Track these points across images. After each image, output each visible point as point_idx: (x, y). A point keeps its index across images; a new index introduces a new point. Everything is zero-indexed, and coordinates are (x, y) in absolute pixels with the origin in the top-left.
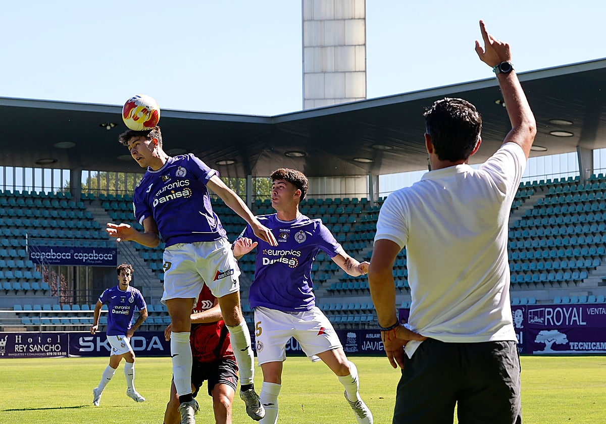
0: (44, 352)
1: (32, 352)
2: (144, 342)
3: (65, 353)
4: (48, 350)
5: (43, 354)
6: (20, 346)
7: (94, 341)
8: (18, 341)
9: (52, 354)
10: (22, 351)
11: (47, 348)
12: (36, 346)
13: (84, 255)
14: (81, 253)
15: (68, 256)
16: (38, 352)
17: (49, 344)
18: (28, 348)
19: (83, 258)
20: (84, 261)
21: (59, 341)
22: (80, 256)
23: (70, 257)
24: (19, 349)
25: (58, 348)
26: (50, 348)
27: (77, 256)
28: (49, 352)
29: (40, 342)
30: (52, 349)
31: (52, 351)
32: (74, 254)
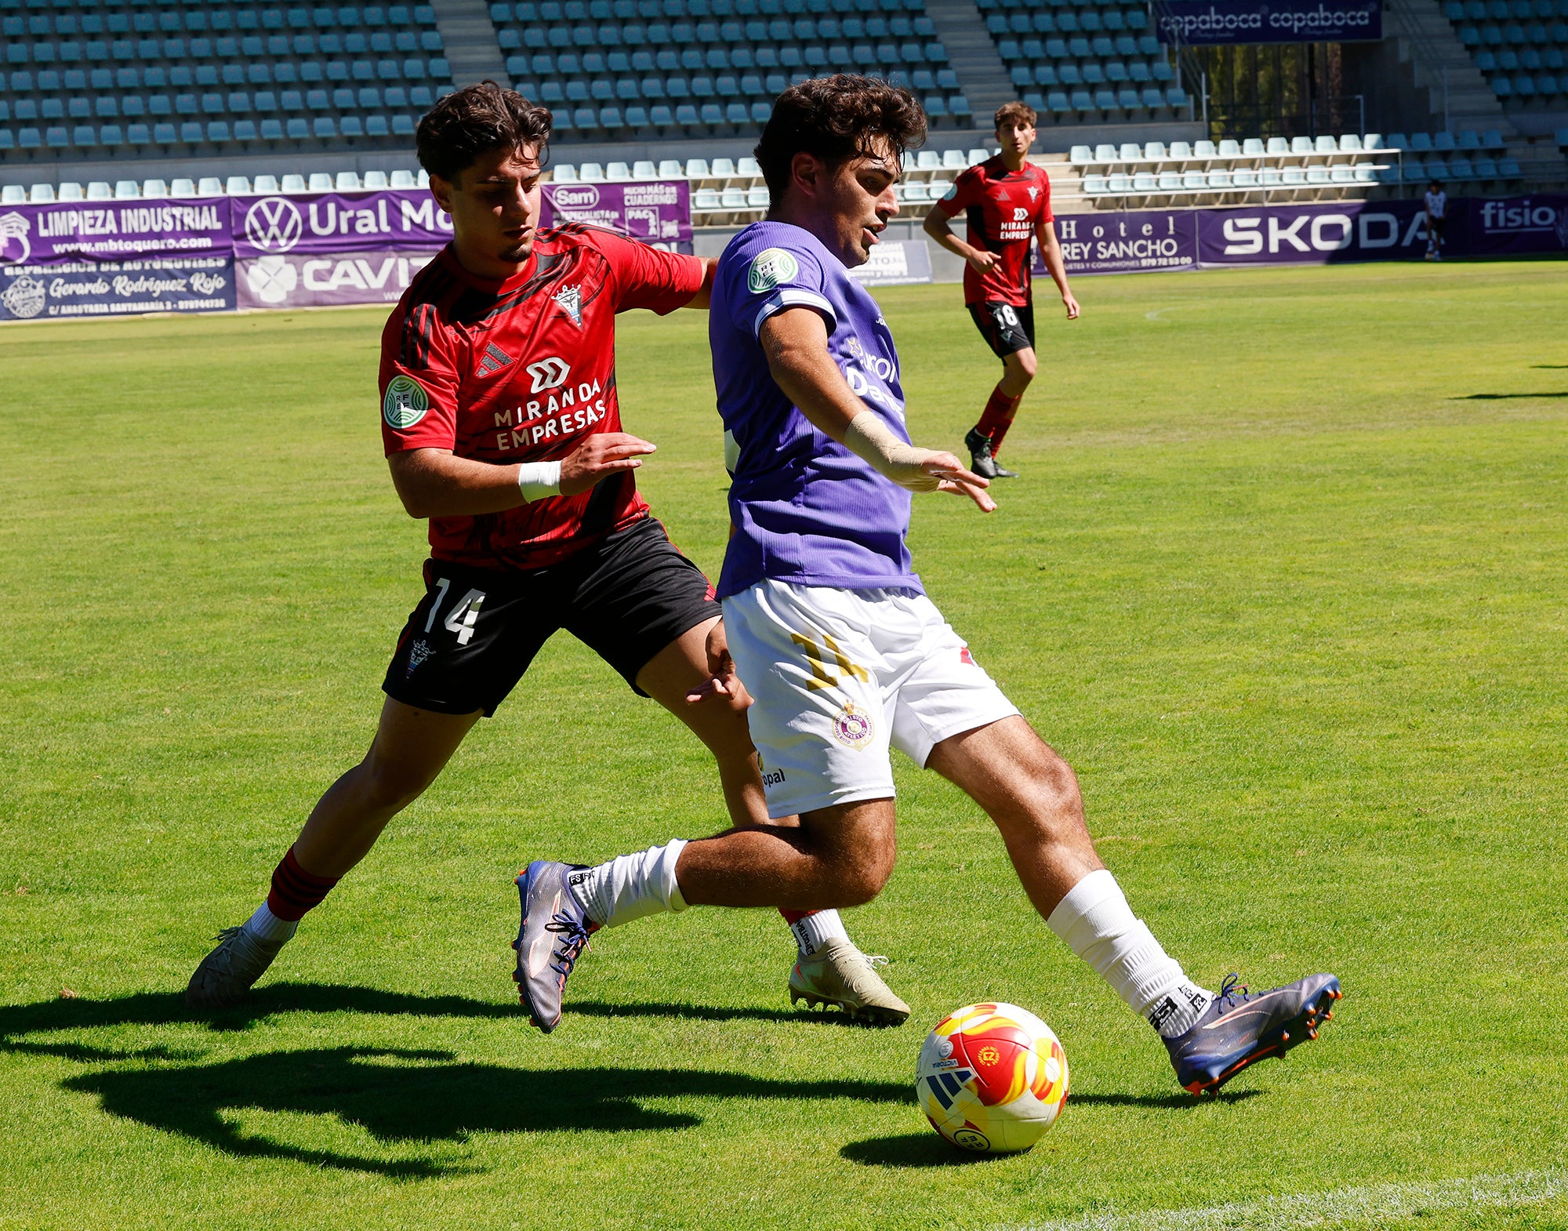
0: (1135, 258)
1: (1105, 260)
2: (1394, 226)
3: (1188, 260)
4: (1144, 254)
5: (1132, 264)
6: (1074, 245)
7: (1263, 229)
8: (1069, 233)
9: (1153, 262)
10: (1078, 258)
11: (1142, 249)
12: (1113, 245)
13: (1296, 16)
14: (1286, 11)
15: (1255, 21)
16: (1120, 259)
17: (1146, 238)
18: (1094, 252)
19: (1293, 25)
20: (1296, 30)
21: (1171, 232)
22: (1286, 20)
23: (1259, 24)
24: (1070, 253)
25: (1169, 247)
26: (1150, 247)
27: (1276, 20)
28: (1147, 257)
29: (1123, 234)
30: (1154, 251)
31: (1154, 255)
32: (1270, 15)
